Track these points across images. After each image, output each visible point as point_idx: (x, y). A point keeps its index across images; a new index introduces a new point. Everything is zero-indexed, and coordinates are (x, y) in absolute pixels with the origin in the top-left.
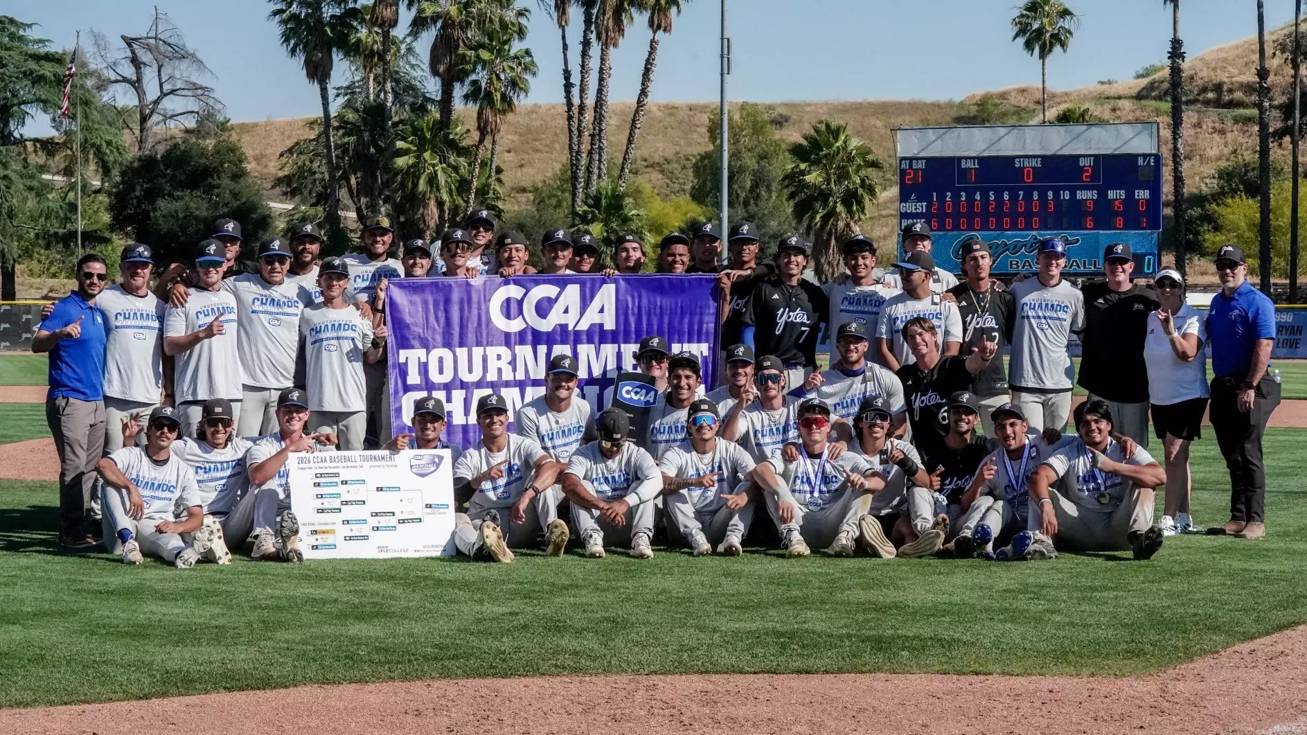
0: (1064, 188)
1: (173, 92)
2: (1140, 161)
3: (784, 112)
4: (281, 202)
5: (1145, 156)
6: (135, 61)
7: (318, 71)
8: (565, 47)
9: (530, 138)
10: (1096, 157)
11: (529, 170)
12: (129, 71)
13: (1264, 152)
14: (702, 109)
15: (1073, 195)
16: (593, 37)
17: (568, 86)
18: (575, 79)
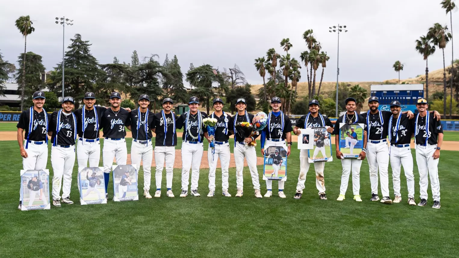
0: (404, 97)
1: (238, 79)
2: (420, 92)
3: (350, 83)
4: (257, 98)
5: (420, 90)
6: (232, 73)
7: (262, 74)
8: (308, 71)
9: (303, 88)
10: (411, 91)
11: (303, 94)
12: (230, 75)
13: (445, 90)
14: (335, 83)
15: (406, 98)
16: (313, 68)
17: (308, 78)
18: (310, 76)
